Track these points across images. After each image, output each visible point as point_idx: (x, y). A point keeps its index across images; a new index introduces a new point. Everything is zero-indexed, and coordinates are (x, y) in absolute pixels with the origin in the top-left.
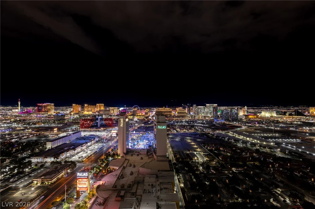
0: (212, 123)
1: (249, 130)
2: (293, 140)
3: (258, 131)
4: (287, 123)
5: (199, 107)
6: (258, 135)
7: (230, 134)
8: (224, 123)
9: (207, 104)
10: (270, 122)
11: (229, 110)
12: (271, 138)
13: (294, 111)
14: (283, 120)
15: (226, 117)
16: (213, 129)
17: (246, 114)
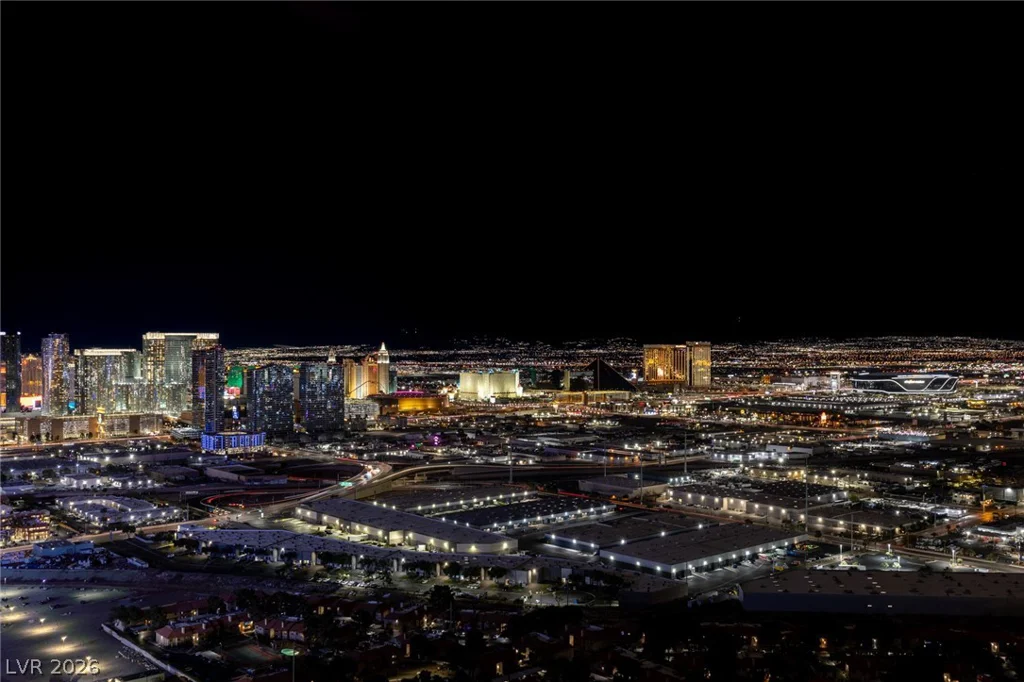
0: (184, 463)
1: (399, 484)
2: (589, 514)
3: (444, 487)
4: (564, 429)
5: (88, 352)
6: (445, 509)
7: (295, 522)
8: (265, 454)
9: (153, 330)
10: (494, 430)
11: (290, 370)
12: (501, 513)
13: (590, 368)
14: (549, 415)
15: (271, 414)
16: (194, 501)
17: (384, 389)
